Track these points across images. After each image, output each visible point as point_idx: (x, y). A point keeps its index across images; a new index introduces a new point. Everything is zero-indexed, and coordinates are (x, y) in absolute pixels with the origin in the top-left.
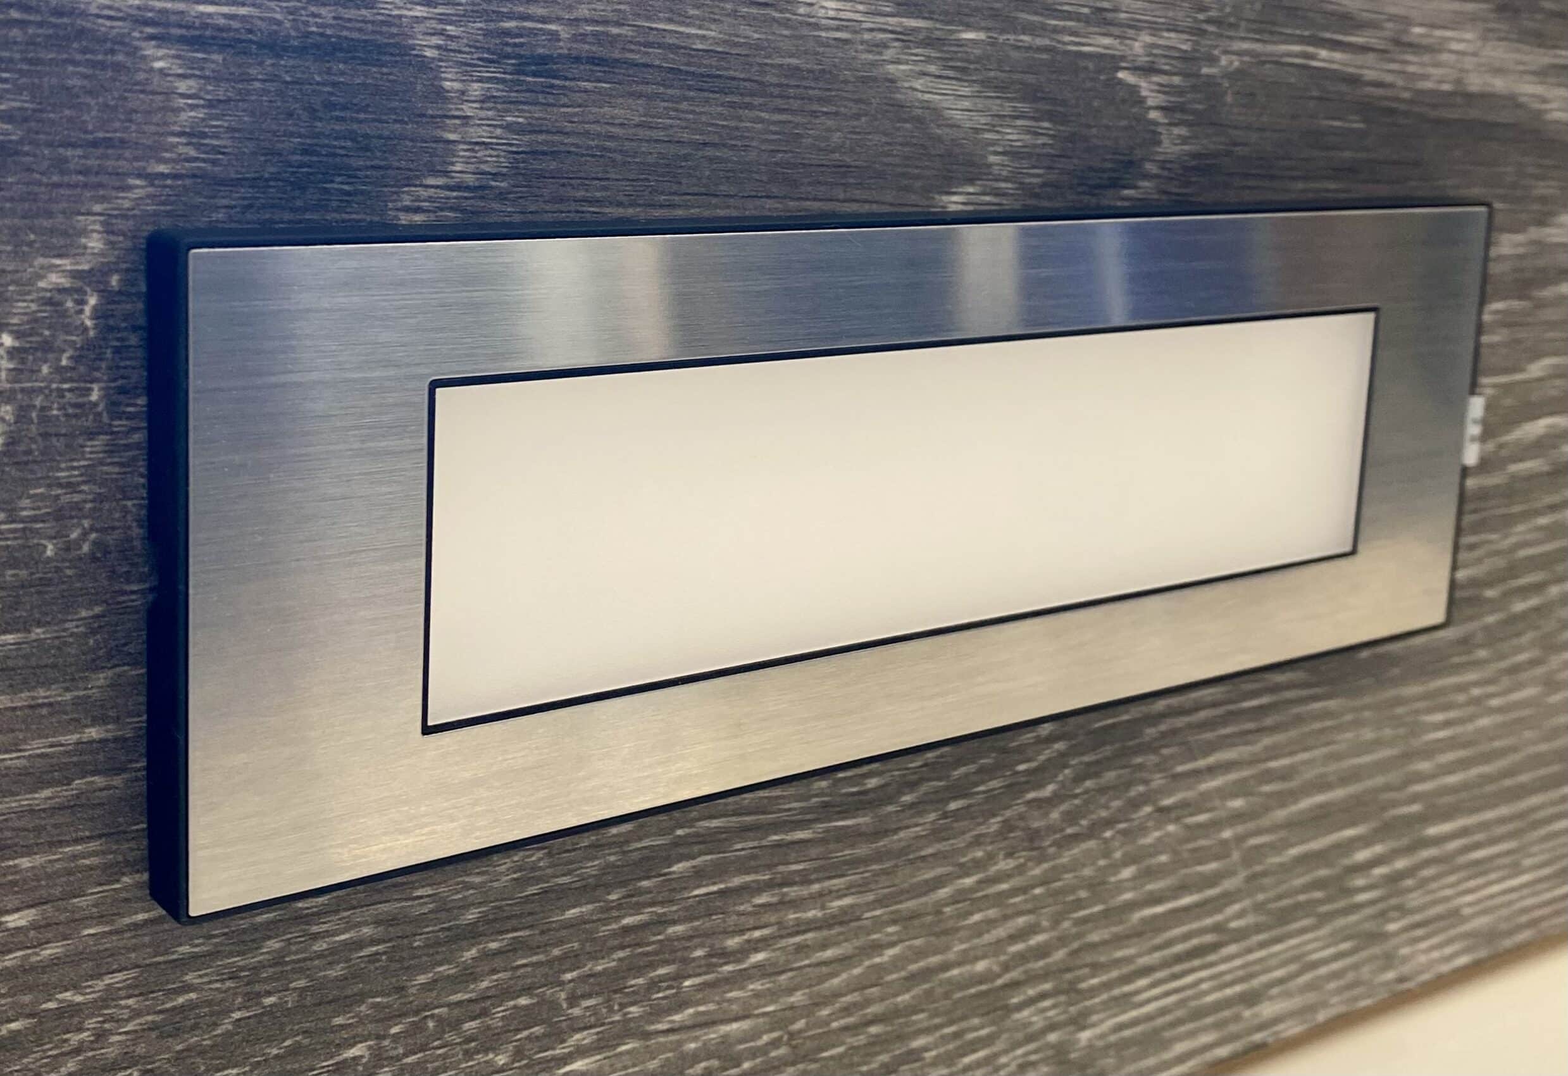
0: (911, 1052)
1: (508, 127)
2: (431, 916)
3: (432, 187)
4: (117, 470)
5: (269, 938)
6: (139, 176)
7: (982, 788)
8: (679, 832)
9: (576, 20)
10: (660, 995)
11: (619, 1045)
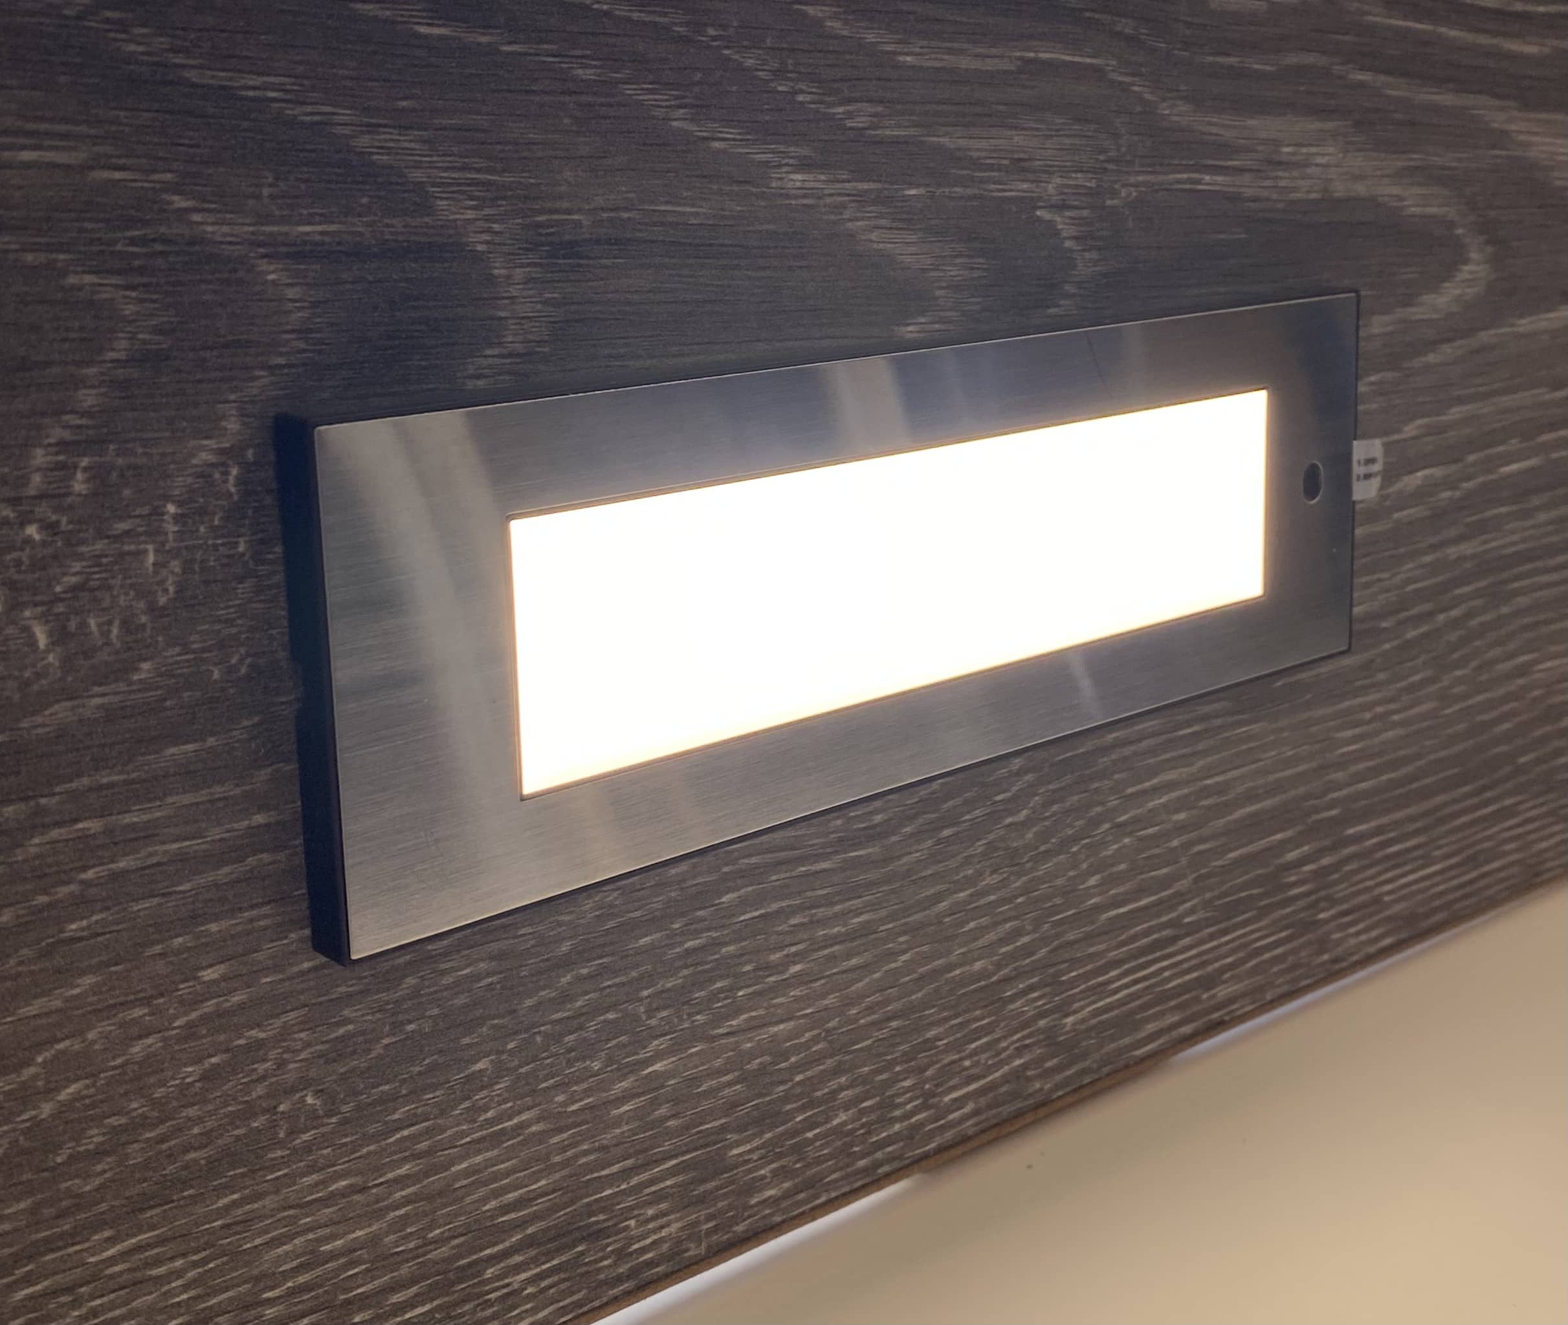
0: (927, 1041)
1: (546, 302)
2: (533, 951)
3: (490, 356)
4: (262, 606)
5: (406, 976)
6: (262, 368)
7: (967, 817)
8: (726, 869)
9: (594, 209)
10: (719, 1004)
11: (689, 1048)
